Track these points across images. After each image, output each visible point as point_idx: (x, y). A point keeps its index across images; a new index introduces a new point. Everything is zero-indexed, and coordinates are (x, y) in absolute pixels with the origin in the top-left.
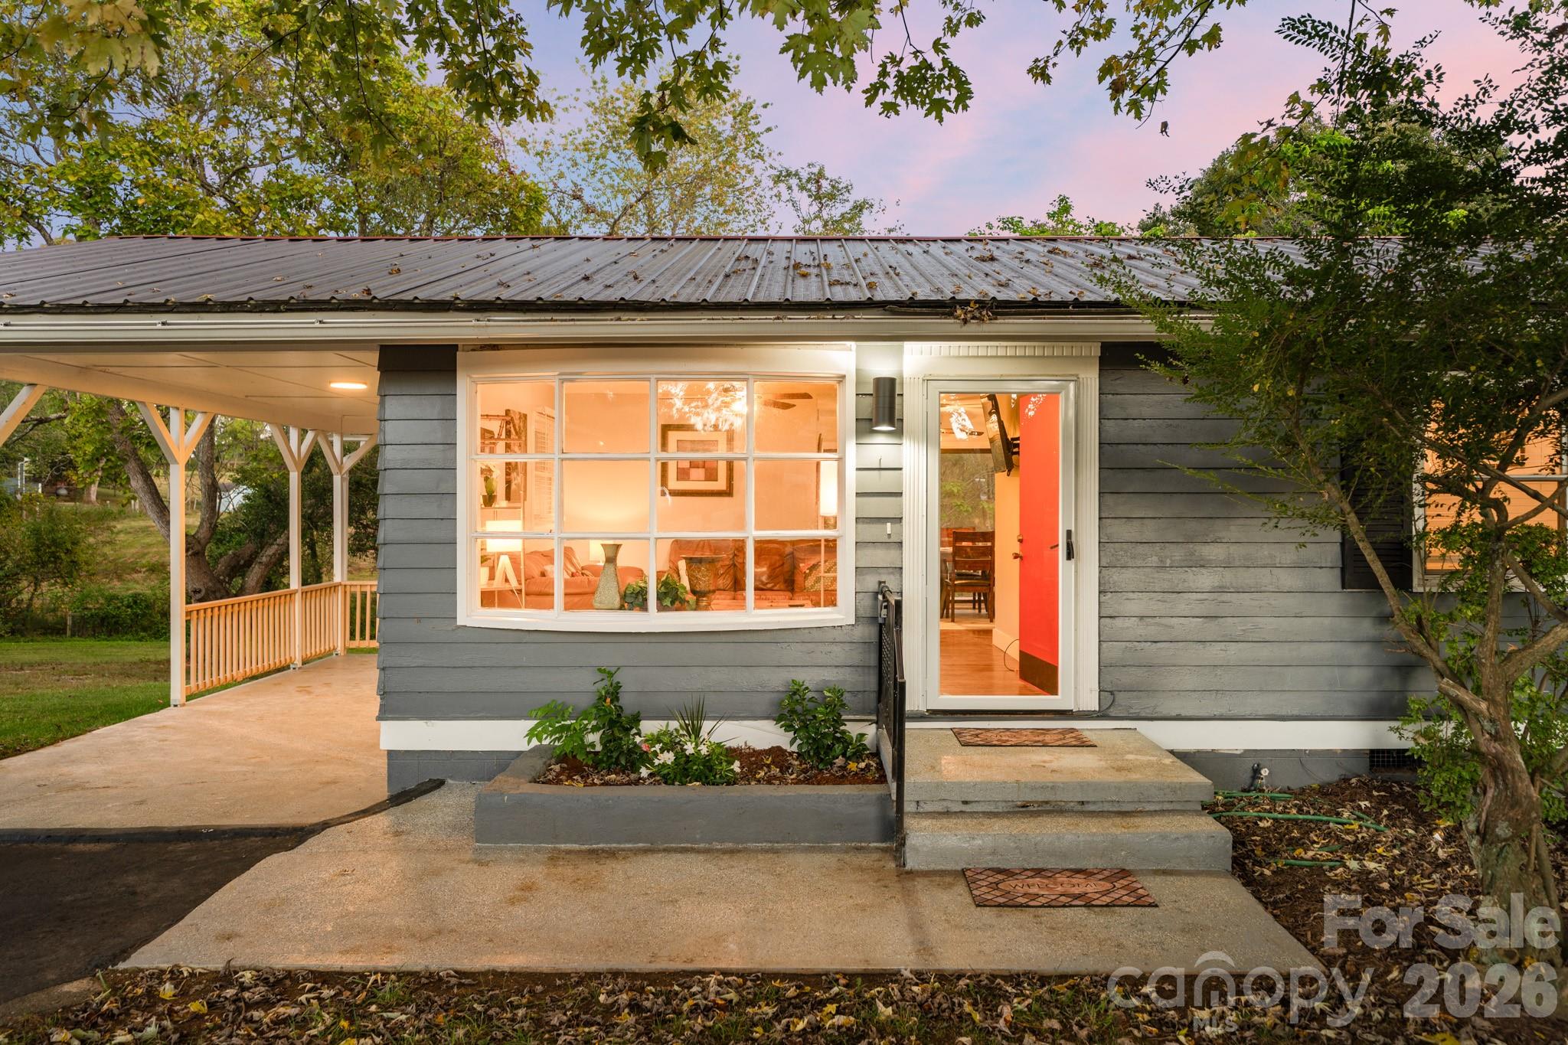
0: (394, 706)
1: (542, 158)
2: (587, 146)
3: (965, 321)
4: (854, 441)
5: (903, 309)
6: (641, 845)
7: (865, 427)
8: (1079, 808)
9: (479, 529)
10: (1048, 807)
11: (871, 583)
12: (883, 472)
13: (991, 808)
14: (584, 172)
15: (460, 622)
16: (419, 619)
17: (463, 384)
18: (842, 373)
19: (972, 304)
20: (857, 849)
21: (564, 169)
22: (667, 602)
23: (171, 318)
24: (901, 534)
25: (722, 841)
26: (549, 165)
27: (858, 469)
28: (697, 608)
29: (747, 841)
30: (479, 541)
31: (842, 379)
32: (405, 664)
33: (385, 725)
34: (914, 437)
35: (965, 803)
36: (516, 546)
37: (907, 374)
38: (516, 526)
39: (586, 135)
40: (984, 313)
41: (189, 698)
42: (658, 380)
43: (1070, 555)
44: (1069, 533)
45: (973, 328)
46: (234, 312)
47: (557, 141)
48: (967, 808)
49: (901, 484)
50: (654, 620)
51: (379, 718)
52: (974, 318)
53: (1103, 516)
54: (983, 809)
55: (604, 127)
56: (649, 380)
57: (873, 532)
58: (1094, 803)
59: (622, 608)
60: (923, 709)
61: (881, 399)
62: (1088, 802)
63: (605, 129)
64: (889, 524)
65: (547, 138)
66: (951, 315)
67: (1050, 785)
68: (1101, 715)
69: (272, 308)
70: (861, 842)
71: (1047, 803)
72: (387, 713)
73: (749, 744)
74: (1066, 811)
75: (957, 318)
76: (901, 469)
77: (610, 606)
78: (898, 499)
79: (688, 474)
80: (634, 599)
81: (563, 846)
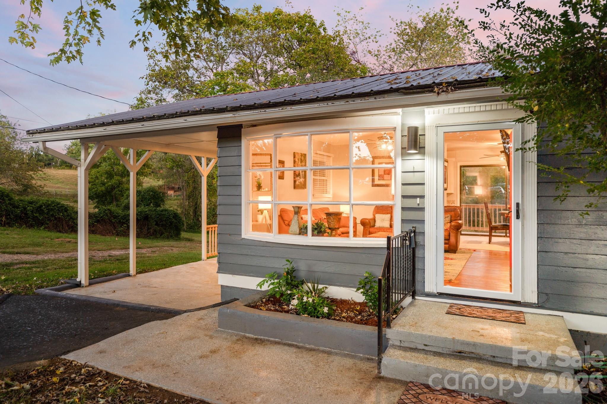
0: (223, 268)
1: (377, 57)
2: (394, 50)
3: (438, 94)
4: (400, 159)
5: (407, 91)
6: (277, 340)
7: (404, 152)
8: (492, 359)
9: (251, 199)
10: (473, 355)
11: (409, 227)
12: (415, 173)
13: (440, 350)
14: (394, 60)
15: (243, 236)
16: (230, 235)
17: (244, 142)
18: (395, 126)
19: (444, 85)
20: (368, 359)
21: (386, 60)
22: (316, 232)
23: (145, 123)
24: (424, 203)
25: (309, 344)
26: (380, 59)
27: (402, 172)
28: (331, 235)
29: (320, 346)
30: (251, 205)
31: (394, 129)
32: (225, 252)
33: (220, 276)
34: (430, 155)
35: (426, 345)
36: (269, 206)
37: (427, 124)
38: (269, 198)
39: (394, 45)
40: (449, 88)
41: (208, 258)
42: (312, 135)
43: (518, 217)
44: (518, 205)
45: (443, 97)
46: (161, 119)
47: (382, 49)
48: (426, 348)
49: (424, 179)
50: (310, 240)
51: (217, 272)
52: (443, 91)
53: (539, 195)
54: (436, 350)
55: (402, 41)
56: (307, 135)
57: (411, 203)
58: (501, 358)
59: (300, 234)
60: (435, 292)
61: (410, 137)
62: (497, 357)
63: (403, 42)
64: (418, 199)
65: (378, 49)
66: (432, 91)
67: (473, 343)
68: (538, 306)
69: (172, 117)
70: (372, 356)
71: (472, 353)
72: (220, 271)
73: (353, 299)
74: (484, 359)
75: (435, 92)
76: (424, 172)
77: (295, 233)
78: (423, 186)
79: (383, 177)
80: (303, 231)
81: (247, 335)
